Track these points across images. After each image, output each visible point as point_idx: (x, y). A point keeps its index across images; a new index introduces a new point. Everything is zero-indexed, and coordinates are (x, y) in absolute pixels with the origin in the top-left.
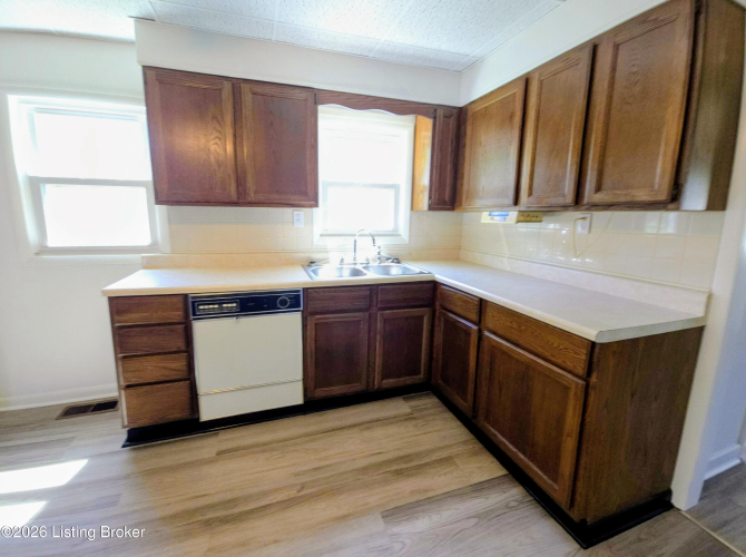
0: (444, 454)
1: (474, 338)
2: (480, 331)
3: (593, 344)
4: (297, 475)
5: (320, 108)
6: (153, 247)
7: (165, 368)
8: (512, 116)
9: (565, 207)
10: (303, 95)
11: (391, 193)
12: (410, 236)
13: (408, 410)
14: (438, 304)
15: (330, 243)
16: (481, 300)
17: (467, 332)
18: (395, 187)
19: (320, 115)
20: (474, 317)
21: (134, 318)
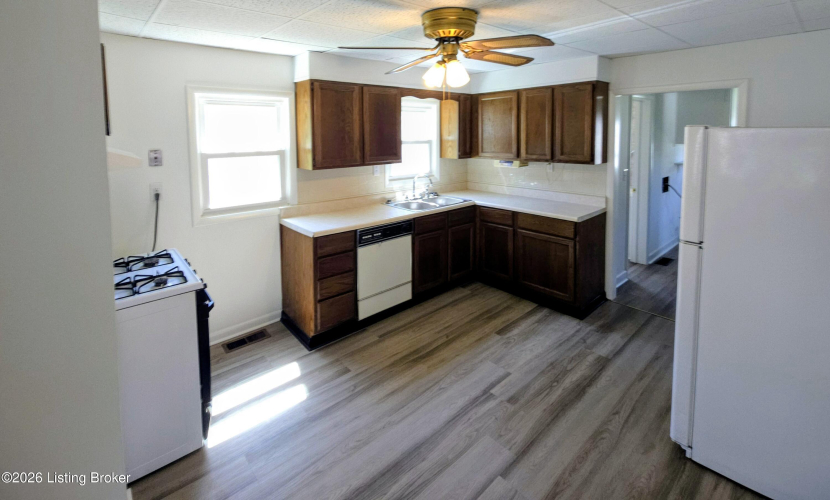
0: (505, 305)
1: (510, 235)
2: (514, 230)
3: (576, 223)
4: (439, 332)
5: (403, 99)
6: (284, 200)
7: (343, 283)
8: (511, 109)
9: (547, 161)
10: (394, 92)
11: (427, 145)
12: (441, 176)
13: (469, 292)
14: (478, 220)
15: (396, 185)
16: (514, 212)
17: (505, 233)
18: (429, 142)
19: (403, 104)
20: (510, 222)
21: (328, 249)
